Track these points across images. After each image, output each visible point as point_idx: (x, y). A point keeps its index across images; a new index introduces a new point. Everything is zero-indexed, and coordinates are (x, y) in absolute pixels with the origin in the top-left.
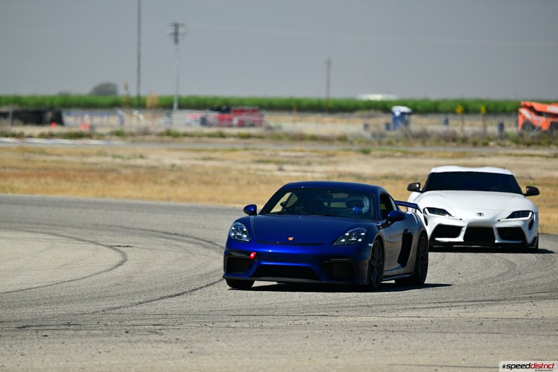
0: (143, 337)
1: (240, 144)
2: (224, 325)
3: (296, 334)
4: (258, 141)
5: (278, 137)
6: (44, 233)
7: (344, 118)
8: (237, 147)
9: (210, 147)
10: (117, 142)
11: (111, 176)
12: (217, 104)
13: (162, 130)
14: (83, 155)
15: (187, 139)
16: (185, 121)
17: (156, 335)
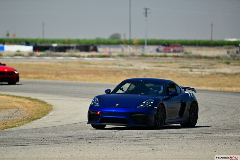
0: (132, 143)
1: (174, 60)
2: (167, 138)
3: (198, 142)
4: (182, 59)
5: (190, 57)
6: (90, 98)
7: (219, 48)
8: (172, 61)
9: (161, 61)
10: (121, 59)
11: (118, 74)
12: (164, 42)
13: (140, 54)
14: (107, 65)
15: (151, 58)
16: (150, 50)
17: (137, 142)
